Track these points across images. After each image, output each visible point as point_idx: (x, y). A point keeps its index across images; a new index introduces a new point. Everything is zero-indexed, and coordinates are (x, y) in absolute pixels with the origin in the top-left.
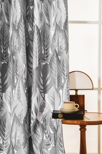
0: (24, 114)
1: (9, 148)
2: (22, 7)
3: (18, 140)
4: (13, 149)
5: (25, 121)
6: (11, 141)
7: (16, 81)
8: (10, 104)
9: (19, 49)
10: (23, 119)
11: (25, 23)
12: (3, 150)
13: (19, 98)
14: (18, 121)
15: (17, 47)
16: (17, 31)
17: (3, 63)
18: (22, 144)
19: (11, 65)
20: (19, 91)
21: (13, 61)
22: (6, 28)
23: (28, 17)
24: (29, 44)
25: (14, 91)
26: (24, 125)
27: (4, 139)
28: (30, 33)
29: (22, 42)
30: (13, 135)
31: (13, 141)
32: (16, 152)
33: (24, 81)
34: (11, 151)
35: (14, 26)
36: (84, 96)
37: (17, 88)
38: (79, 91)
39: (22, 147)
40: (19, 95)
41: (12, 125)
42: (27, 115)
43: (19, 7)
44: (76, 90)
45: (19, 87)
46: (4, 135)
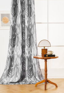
2: (21, 19)
3: (19, 63)
4: (17, 66)
5: (21, 57)
7: (18, 44)
8: (16, 51)
9: (19, 33)
11: (22, 24)
12: (13, 67)
13: (19, 49)
14: (19, 57)
16: (19, 27)
17: (14, 38)
19: (16, 38)
20: (19, 47)
21: (17, 37)
23: (23, 22)
24: (23, 31)
27: (13, 63)
29: (20, 31)
30: (17, 61)
31: (17, 63)
33: (21, 44)
35: (18, 25)
36: (47, 49)
41: (17, 58)
44: (44, 47)
46: (13, 61)
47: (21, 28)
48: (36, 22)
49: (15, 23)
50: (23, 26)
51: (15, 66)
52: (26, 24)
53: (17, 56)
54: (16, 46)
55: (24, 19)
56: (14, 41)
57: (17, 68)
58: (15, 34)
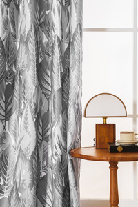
0: (32, 148)
1: (12, 190)
2: (34, 14)
3: (24, 181)
4: (17, 191)
5: (33, 157)
6: (15, 182)
7: (22, 107)
8: (15, 135)
9: (28, 67)
10: (30, 154)
11: (36, 34)
12: (3, 193)
13: (26, 128)
14: (24, 156)
15: (26, 63)
16: (26, 43)
17: (7, 83)
19: (17, 86)
20: (26, 119)
21: (20, 81)
22: (12, 40)
25: (20, 119)
26: (31, 162)
27: (5, 179)
28: (45, 45)
29: (31, 57)
30: (17, 174)
31: (18, 181)
32: (20, 194)
33: (33, 107)
34: (14, 193)
35: (22, 38)
37: (24, 116)
38: (107, 119)
39: (29, 189)
40: (26, 124)
41: (17, 162)
42: (35, 149)
43: (29, 14)
44: (105, 118)
45: (26, 114)
46: (5, 174)
47: (32, 46)
49: (12, 31)
50: (45, 40)
51: (9, 190)
53: (17, 153)
54: (14, 117)
55: (47, 12)
56: (7, 99)
57: (18, 199)
58: (11, 71)
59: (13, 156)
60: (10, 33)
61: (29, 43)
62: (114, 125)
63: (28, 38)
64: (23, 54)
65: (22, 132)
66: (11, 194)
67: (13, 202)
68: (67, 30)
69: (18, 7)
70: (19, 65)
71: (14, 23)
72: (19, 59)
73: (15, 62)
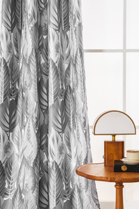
0: (34, 156)
1: (16, 193)
2: (34, 39)
3: (27, 185)
4: (21, 193)
5: (35, 164)
6: (19, 186)
7: (25, 120)
8: (18, 145)
9: (30, 85)
10: (33, 161)
11: (37, 56)
12: (8, 195)
13: (29, 139)
14: (27, 163)
15: (28, 82)
16: (28, 65)
17: (11, 99)
18: (30, 188)
19: (20, 102)
20: (29, 131)
21: (23, 98)
22: (15, 61)
23: (41, 48)
24: (42, 79)
25: (23, 131)
26: (34, 168)
27: (10, 183)
28: (42, 66)
29: (33, 77)
30: (21, 178)
31: (21, 184)
32: (23, 196)
33: (35, 120)
34: (18, 195)
35: (24, 60)
37: (26, 128)
39: (31, 192)
40: (28, 135)
41: (21, 168)
42: (37, 157)
43: (31, 40)
44: (114, 136)
45: (29, 127)
46: (10, 178)
47: (33, 68)
48: (85, 47)
49: (15, 53)
50: (43, 61)
51: (13, 192)
52: (53, 56)
53: (20, 160)
54: (17, 128)
55: (45, 37)
56: (11, 113)
57: (22, 200)
58: (14, 88)
59: (17, 163)
60: (13, 55)
61: (31, 65)
62: (123, 143)
63: (29, 61)
64: (25, 74)
65: (25, 142)
66: (15, 196)
67: (17, 202)
68: (67, 52)
69: (20, 32)
70: (22, 83)
71: (17, 45)
72: (21, 78)
73: (18, 80)
